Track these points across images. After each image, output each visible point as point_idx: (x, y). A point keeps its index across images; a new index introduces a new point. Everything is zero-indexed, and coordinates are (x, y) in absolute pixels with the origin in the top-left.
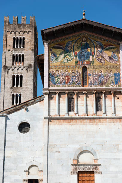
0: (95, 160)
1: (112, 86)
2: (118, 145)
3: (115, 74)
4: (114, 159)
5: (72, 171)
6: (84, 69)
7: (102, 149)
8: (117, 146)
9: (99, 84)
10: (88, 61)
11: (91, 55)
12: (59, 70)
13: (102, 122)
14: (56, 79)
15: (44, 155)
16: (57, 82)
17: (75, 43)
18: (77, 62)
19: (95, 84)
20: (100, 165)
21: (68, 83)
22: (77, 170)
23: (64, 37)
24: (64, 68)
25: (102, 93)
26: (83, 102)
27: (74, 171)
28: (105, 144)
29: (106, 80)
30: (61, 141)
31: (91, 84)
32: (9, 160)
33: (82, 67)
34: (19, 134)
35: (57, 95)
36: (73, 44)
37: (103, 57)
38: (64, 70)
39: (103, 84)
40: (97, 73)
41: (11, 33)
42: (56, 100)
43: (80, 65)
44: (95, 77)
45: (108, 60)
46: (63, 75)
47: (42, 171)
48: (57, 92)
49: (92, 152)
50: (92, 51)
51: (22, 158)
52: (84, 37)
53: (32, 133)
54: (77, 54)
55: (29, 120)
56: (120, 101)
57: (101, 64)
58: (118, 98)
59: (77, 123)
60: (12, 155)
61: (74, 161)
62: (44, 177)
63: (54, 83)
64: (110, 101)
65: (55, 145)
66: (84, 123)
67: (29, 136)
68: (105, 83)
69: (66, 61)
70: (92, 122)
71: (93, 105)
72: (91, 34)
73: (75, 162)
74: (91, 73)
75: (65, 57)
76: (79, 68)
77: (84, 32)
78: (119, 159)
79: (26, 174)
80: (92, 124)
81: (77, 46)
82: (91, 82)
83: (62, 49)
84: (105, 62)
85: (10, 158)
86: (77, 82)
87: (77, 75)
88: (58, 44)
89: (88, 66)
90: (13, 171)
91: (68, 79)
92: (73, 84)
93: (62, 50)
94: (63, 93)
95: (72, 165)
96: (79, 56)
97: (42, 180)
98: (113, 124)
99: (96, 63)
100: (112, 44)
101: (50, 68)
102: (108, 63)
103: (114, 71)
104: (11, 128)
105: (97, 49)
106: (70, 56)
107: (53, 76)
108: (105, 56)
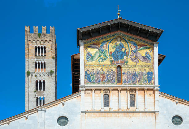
1: (145, 84)
3: (148, 73)
6: (119, 67)
9: (133, 82)
10: (122, 60)
11: (125, 55)
12: (94, 68)
13: (136, 116)
14: (92, 77)
16: (93, 79)
17: (110, 43)
18: (111, 61)
19: (129, 82)
21: (103, 80)
23: (99, 37)
24: (99, 67)
25: (135, 90)
29: (140, 79)
31: (125, 82)
33: (116, 66)
35: (93, 92)
36: (108, 44)
37: (137, 56)
39: (136, 82)
40: (131, 72)
41: (32, 42)
43: (114, 64)
44: (129, 75)
45: (142, 60)
46: (98, 74)
48: (93, 89)
50: (126, 51)
52: (119, 37)
53: (71, 126)
54: (112, 54)
55: (67, 114)
56: (152, 97)
57: (135, 64)
58: (150, 95)
59: (112, 117)
63: (90, 81)
67: (67, 128)
68: (139, 81)
69: (101, 60)
70: (126, 116)
72: (126, 34)
74: (126, 72)
75: (100, 56)
76: (114, 67)
77: (119, 32)
81: (111, 46)
82: (125, 80)
84: (138, 62)
86: (111, 80)
87: (112, 73)
88: (94, 44)
89: (122, 66)
92: (108, 81)
93: (97, 50)
94: (99, 91)
96: (114, 55)
98: (146, 117)
99: (130, 62)
100: (146, 44)
101: (85, 66)
102: (142, 63)
103: (147, 70)
104: (50, 121)
105: (131, 49)
106: (105, 56)
107: (88, 74)
108: (138, 56)
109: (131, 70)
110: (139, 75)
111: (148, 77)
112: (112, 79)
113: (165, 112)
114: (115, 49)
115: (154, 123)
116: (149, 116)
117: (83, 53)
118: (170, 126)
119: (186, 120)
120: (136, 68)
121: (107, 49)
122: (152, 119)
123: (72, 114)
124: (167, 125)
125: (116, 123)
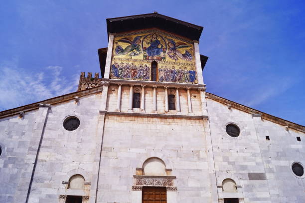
0: (167, 170)
2: (198, 151)
3: (190, 72)
4: (194, 170)
5: (135, 185)
6: (154, 64)
7: (178, 156)
8: (197, 153)
9: (172, 80)
11: (162, 51)
12: (124, 62)
13: (177, 123)
14: (120, 71)
15: (95, 161)
16: (121, 74)
17: (144, 39)
18: (145, 57)
19: (167, 79)
20: (175, 178)
21: (134, 76)
22: (141, 184)
23: (133, 32)
24: (130, 61)
25: (175, 89)
26: (151, 98)
27: (137, 186)
28: (180, 150)
29: (180, 77)
30: (120, 144)
31: (162, 79)
32: (42, 165)
33: (151, 61)
34: (63, 131)
35: (120, 88)
36: (141, 40)
37: (175, 54)
40: (169, 69)
42: (117, 94)
43: (149, 59)
44: (167, 72)
45: (182, 58)
46: (128, 68)
47: (89, 184)
48: (120, 85)
49: (163, 159)
51: (62, 164)
52: (155, 34)
53: (82, 130)
55: (80, 114)
56: (197, 99)
57: (174, 61)
58: (195, 97)
59: (143, 121)
60: (48, 159)
61: (138, 171)
62: (92, 194)
63: (117, 76)
64: (185, 99)
65: (111, 148)
66: (153, 122)
67: (76, 134)
68: (179, 80)
69: (133, 54)
70: (163, 121)
71: (164, 102)
72: (162, 31)
73: (140, 173)
74: (163, 69)
75: (132, 50)
76: (148, 62)
77: (154, 29)
78: (201, 170)
79: (64, 188)
80: (163, 123)
81: (146, 41)
82: (162, 77)
83: (129, 43)
84: (178, 59)
85: (44, 163)
86: (144, 76)
87: (145, 69)
88: (125, 38)
89: (158, 62)
90: (45, 182)
91: (135, 72)
92: (140, 77)
93: (130, 45)
94: (128, 87)
95: (135, 177)
96: (148, 50)
97: (87, 198)
98: (191, 124)
99: (168, 59)
100: (185, 43)
101: (113, 60)
102: (182, 61)
103: (189, 68)
104: (53, 122)
105: (169, 46)
106: (138, 51)
107: (116, 68)
108: (177, 54)
109: (170, 67)
110: (179, 72)
111: (191, 76)
112: (146, 75)
113: (216, 119)
114: (150, 45)
115: (203, 133)
116: (195, 123)
117: (112, 45)
118: (224, 138)
119: (244, 131)
120: (175, 66)
121: (141, 44)
122: (199, 128)
123: (86, 114)
124: (221, 136)
125: (150, 131)
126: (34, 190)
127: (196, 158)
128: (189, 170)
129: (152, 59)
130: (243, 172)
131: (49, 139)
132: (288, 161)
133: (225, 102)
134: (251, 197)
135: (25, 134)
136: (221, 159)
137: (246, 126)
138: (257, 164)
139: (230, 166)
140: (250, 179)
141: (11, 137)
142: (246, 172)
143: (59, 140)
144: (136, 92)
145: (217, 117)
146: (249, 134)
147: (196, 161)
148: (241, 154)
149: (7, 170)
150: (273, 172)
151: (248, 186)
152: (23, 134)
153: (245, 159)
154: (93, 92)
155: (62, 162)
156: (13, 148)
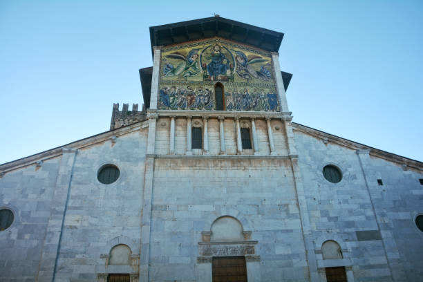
0: (245, 233)
2: (287, 205)
4: (283, 231)
5: (201, 256)
6: (219, 86)
7: (258, 214)
8: (286, 208)
9: (244, 107)
11: (228, 68)
13: (255, 167)
14: (172, 98)
16: (173, 102)
17: (203, 52)
18: (205, 77)
19: (238, 108)
20: (256, 242)
21: (191, 104)
22: (210, 254)
23: (186, 44)
24: (185, 84)
25: (250, 120)
26: (217, 134)
27: (205, 256)
28: (262, 205)
29: (256, 103)
30: (178, 199)
31: (231, 108)
32: (72, 234)
33: (215, 83)
34: (97, 185)
35: (173, 121)
37: (247, 71)
38: (185, 87)
39: (250, 108)
40: (239, 93)
42: (169, 130)
43: (210, 80)
44: (237, 97)
45: (256, 76)
46: (182, 94)
47: (138, 257)
48: (172, 117)
49: (238, 218)
51: (99, 230)
52: (218, 45)
53: (123, 183)
54: (206, 67)
55: (118, 160)
56: (280, 133)
58: (277, 129)
59: (208, 167)
60: (79, 224)
61: (204, 237)
62: (143, 271)
63: (168, 105)
64: (264, 133)
65: (166, 206)
66: (221, 167)
67: (115, 189)
68: (254, 107)
69: (188, 74)
70: (236, 165)
72: (227, 41)
73: (207, 239)
74: (231, 93)
75: (186, 69)
76: (210, 85)
77: (216, 38)
78: (292, 231)
79: (103, 263)
80: (236, 168)
82: (231, 104)
83: (183, 59)
84: (251, 79)
85: (75, 230)
86: (206, 104)
87: (207, 94)
88: (177, 53)
89: (224, 83)
90: (77, 256)
91: (192, 99)
92: (200, 107)
94: (184, 120)
95: (200, 244)
96: (209, 68)
97: (137, 276)
98: (275, 168)
99: (237, 79)
101: (161, 82)
102: (257, 81)
103: (267, 91)
104: (83, 173)
105: (237, 61)
106: (196, 69)
108: (250, 71)
109: (240, 90)
110: (254, 97)
111: (270, 100)
112: (208, 103)
113: (309, 159)
114: (211, 61)
115: (292, 179)
116: (280, 166)
117: (158, 63)
118: (321, 185)
119: (348, 173)
120: (248, 87)
122: (286, 172)
123: (128, 161)
124: (316, 183)
125: (217, 179)
126: (62, 268)
127: (284, 215)
128: (276, 232)
129: (214, 80)
130: (350, 230)
131: (78, 197)
132: (409, 213)
133: (319, 134)
134: (362, 264)
135: (46, 191)
136: (318, 214)
137: (350, 167)
138: (367, 218)
139: (332, 223)
140: (359, 240)
141: (26, 196)
142: (353, 230)
143: (93, 198)
144: (195, 126)
145: (310, 156)
146: (355, 177)
147: (284, 219)
148: (345, 206)
149: (23, 243)
150: (390, 229)
151: (357, 248)
152: (43, 191)
153: (350, 212)
154: (135, 129)
155: (99, 228)
156: (30, 212)
